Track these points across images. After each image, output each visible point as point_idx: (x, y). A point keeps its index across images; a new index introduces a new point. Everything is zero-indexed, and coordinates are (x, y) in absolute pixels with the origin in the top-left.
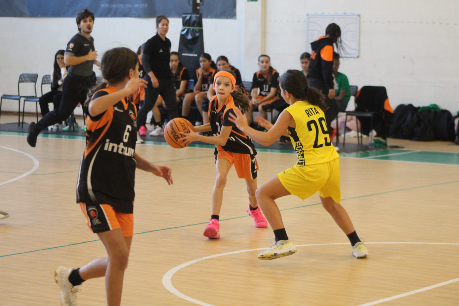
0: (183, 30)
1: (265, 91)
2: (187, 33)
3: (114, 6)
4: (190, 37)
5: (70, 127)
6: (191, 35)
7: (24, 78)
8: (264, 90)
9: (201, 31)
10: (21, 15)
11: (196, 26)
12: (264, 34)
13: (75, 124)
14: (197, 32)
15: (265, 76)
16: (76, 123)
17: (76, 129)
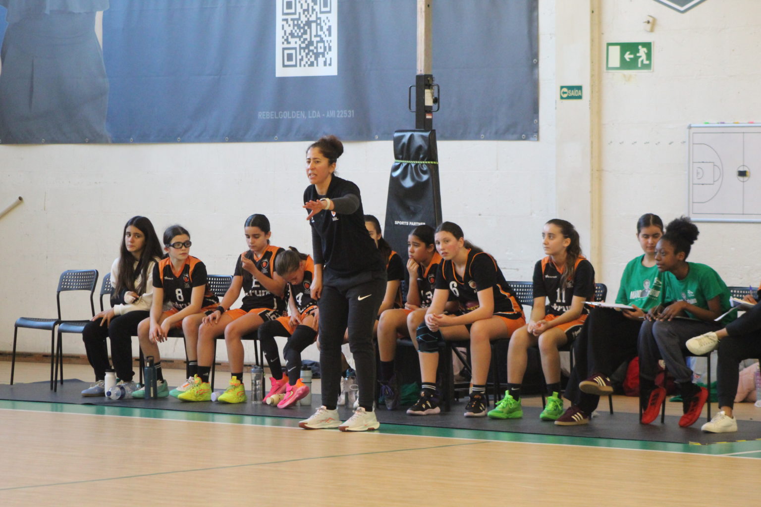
0: (395, 169)
1: (558, 304)
2: (404, 175)
3: (286, 115)
4: (408, 183)
5: (148, 391)
6: (413, 179)
7: (68, 282)
8: (558, 301)
9: (434, 171)
10: (94, 139)
11: (423, 160)
12: (598, 172)
13: (159, 383)
14: (425, 172)
15: (560, 270)
16: (163, 381)
17: (161, 394)
